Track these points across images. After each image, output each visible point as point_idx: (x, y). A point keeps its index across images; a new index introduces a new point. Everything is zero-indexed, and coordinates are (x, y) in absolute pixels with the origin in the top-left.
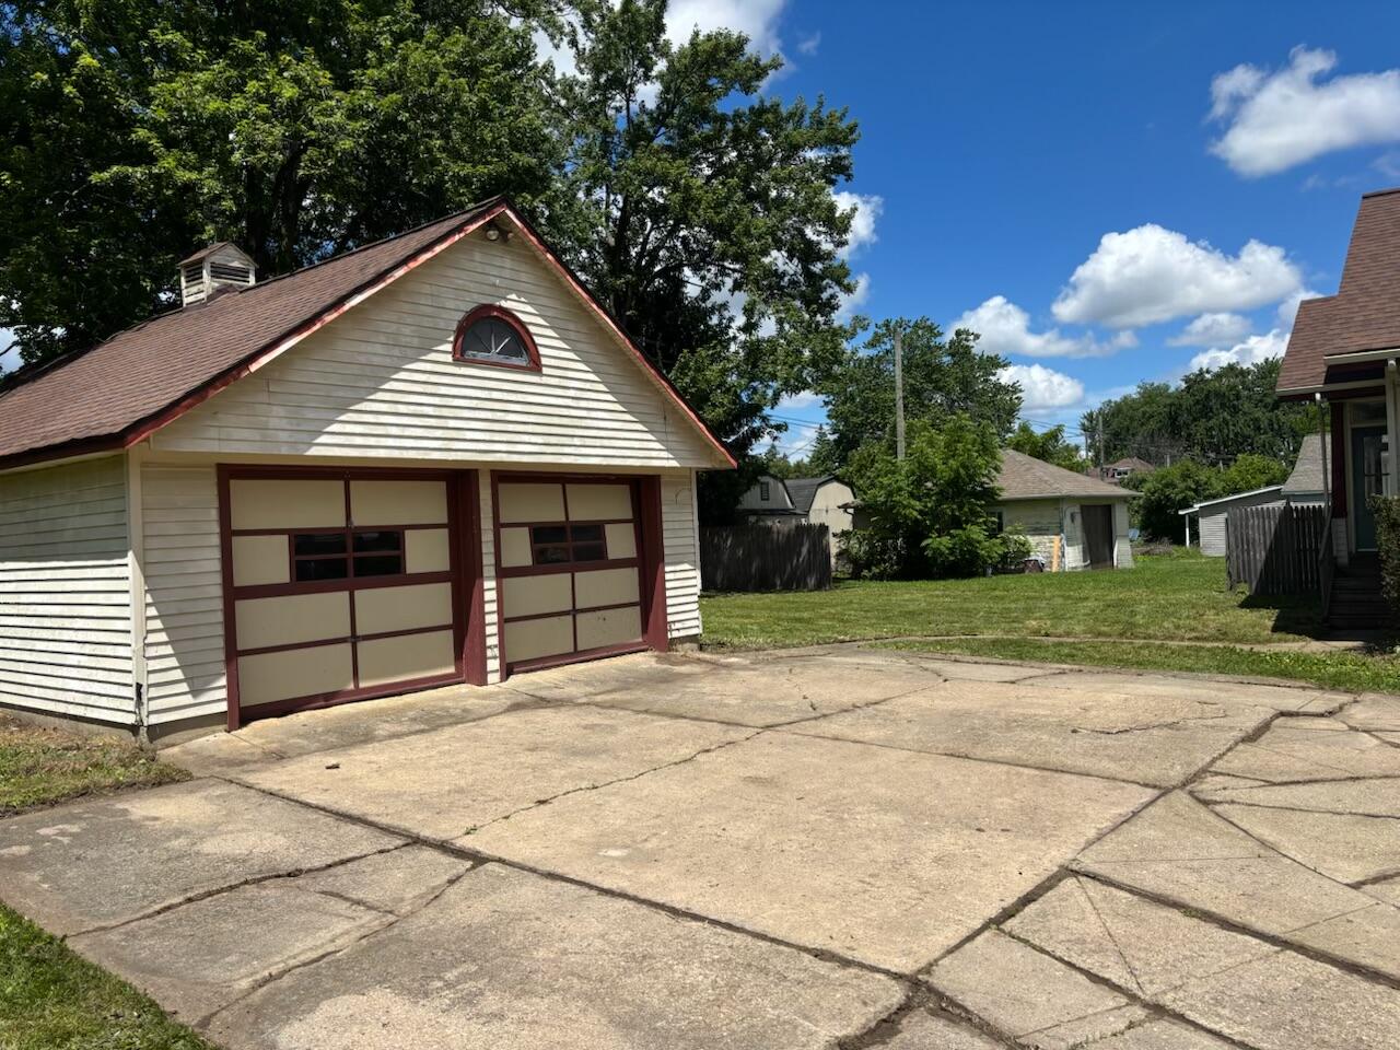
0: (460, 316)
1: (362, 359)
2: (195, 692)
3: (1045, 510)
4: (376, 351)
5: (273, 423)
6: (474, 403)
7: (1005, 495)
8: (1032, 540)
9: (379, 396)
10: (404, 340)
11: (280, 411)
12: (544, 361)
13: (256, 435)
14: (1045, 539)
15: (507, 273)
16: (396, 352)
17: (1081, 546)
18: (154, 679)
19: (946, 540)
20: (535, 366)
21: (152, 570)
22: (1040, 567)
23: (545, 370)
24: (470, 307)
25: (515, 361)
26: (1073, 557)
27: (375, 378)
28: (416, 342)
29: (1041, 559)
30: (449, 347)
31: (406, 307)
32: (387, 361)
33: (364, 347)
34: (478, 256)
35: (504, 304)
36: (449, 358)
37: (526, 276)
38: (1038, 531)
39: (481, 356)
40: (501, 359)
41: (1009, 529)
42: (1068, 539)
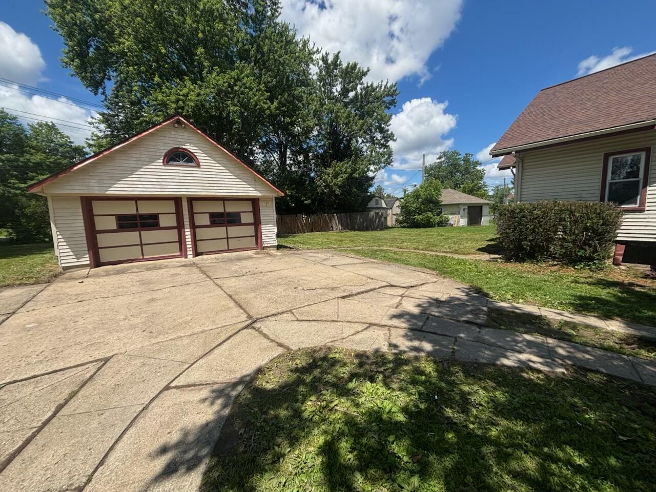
0: (166, 151)
1: (126, 165)
2: (78, 258)
3: (455, 207)
4: (132, 163)
5: (91, 184)
6: (172, 177)
7: (443, 203)
8: (450, 217)
9: (133, 176)
10: (142, 159)
11: (94, 181)
12: (201, 164)
13: (85, 188)
14: (454, 216)
15: (186, 138)
16: (140, 163)
17: (466, 219)
18: (61, 255)
19: (421, 216)
20: (198, 166)
21: (58, 226)
22: (452, 225)
23: (201, 167)
24: (169, 148)
25: (190, 164)
26: (463, 222)
27: (133, 171)
28: (148, 159)
29: (452, 223)
30: (161, 161)
31: (143, 149)
32: (136, 166)
33: (126, 162)
34: (173, 133)
35: (184, 147)
36: (162, 164)
37: (193, 138)
38: (452, 214)
39: (175, 163)
40: (185, 164)
41: (443, 213)
42: (461, 217)
